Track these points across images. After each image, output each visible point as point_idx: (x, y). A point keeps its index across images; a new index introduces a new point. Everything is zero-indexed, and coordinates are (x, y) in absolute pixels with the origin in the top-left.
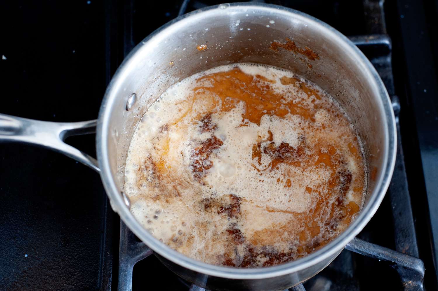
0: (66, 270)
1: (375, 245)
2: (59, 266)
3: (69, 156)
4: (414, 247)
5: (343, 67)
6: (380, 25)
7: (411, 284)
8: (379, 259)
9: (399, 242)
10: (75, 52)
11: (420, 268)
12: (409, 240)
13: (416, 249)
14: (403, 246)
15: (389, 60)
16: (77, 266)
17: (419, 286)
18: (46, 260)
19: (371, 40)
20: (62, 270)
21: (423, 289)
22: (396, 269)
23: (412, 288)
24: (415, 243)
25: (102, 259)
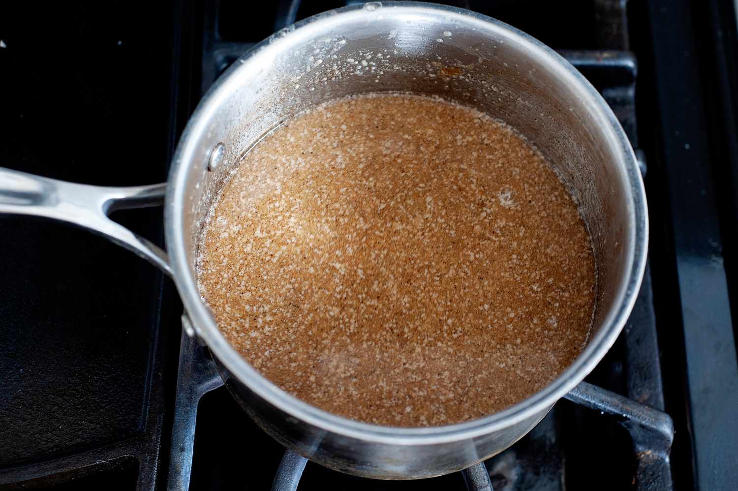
0: (87, 399)
1: (596, 388)
2: (77, 391)
3: (118, 243)
4: (657, 395)
5: (561, 109)
6: (619, 36)
7: (651, 456)
8: (600, 411)
9: (634, 386)
10: (122, 44)
11: (667, 429)
12: (650, 384)
13: (661, 399)
14: (639, 394)
15: (631, 92)
16: (105, 393)
17: (663, 460)
18: (54, 381)
19: (606, 59)
20: (81, 397)
21: (668, 465)
22: (628, 429)
23: (651, 462)
24: (660, 388)
25: (149, 385)
